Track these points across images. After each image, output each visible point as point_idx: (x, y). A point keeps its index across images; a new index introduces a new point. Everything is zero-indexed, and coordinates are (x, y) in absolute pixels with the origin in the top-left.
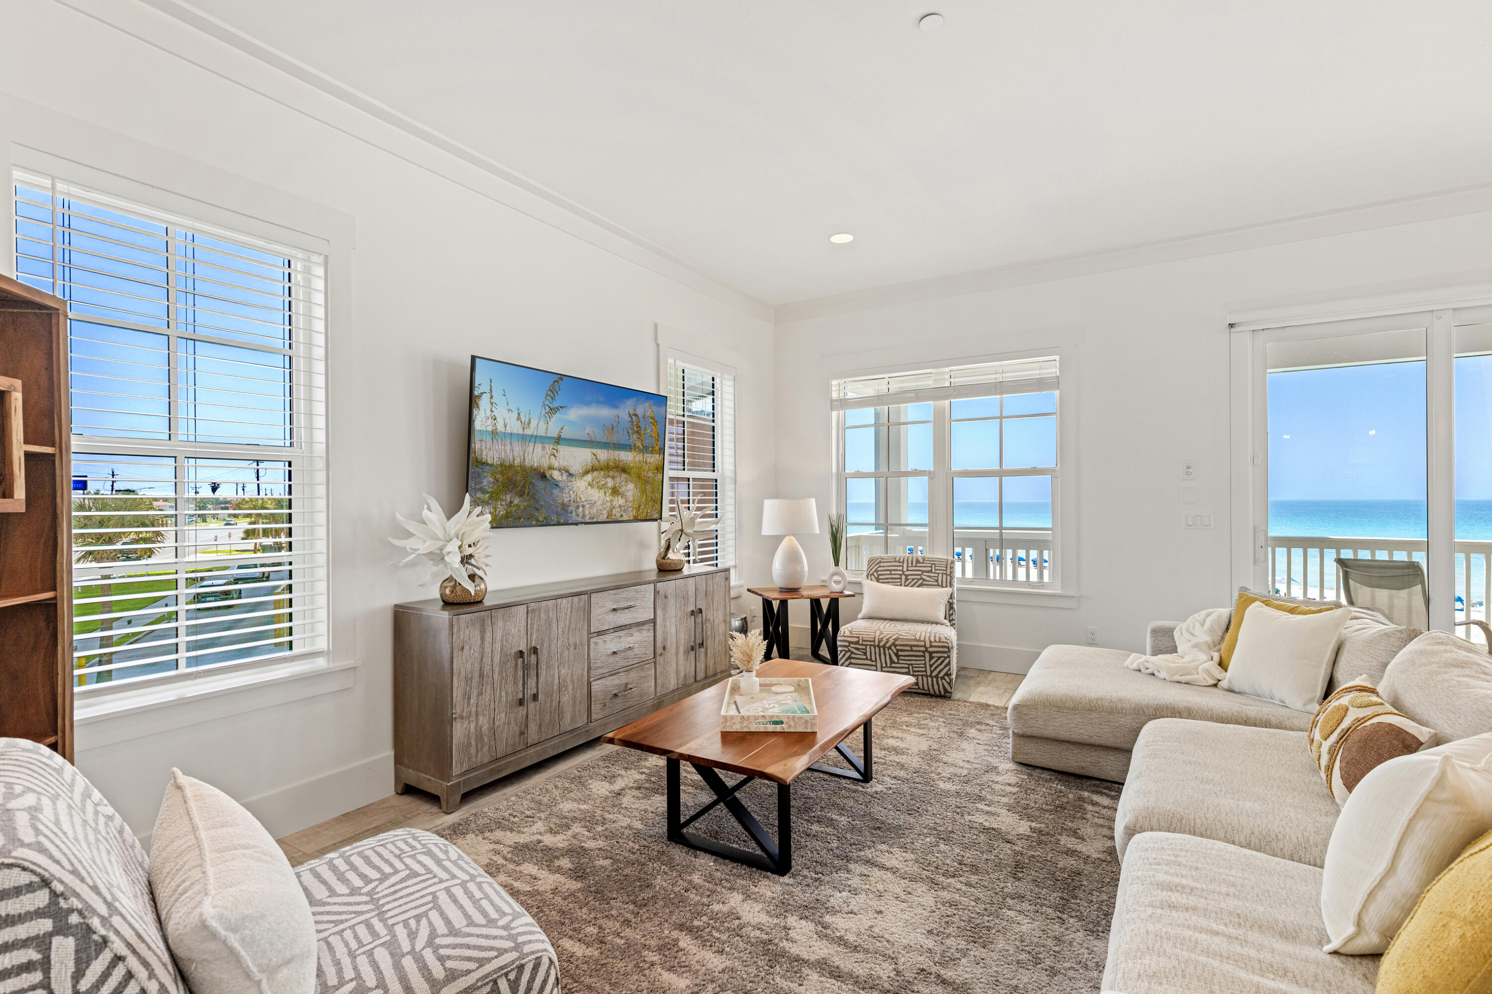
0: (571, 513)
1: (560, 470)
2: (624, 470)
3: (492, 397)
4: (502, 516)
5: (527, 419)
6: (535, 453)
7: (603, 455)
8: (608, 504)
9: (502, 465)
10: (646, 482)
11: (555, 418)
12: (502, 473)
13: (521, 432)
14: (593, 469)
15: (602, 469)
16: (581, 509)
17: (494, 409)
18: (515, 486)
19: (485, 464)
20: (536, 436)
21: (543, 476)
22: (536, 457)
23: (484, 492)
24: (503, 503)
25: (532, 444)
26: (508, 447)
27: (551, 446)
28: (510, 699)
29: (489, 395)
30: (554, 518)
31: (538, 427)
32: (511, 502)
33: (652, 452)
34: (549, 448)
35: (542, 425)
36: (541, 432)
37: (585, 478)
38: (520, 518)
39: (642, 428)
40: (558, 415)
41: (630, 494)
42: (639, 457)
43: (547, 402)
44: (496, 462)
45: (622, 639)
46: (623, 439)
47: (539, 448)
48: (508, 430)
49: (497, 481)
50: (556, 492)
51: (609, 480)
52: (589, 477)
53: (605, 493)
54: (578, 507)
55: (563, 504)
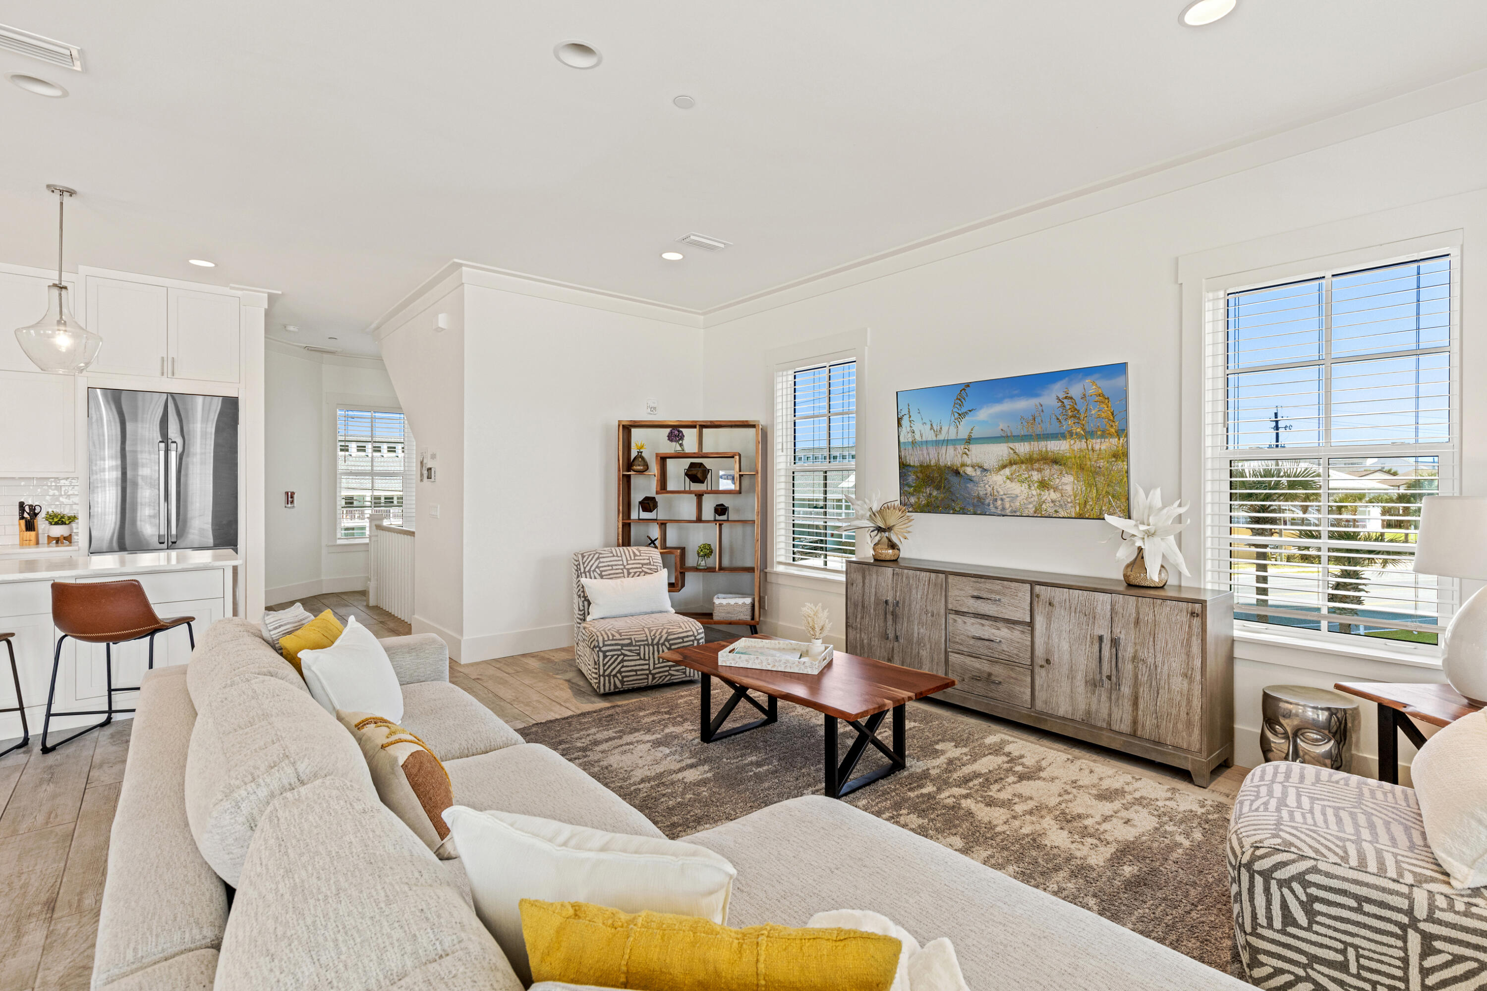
0: (989, 505)
1: (973, 466)
2: (1055, 461)
3: (910, 417)
4: (924, 506)
5: (939, 428)
6: (948, 454)
7: (1023, 448)
8: (1036, 499)
9: (921, 466)
10: (1096, 472)
11: (964, 421)
12: (921, 472)
13: (934, 439)
14: (1011, 463)
15: (1022, 462)
16: (999, 502)
17: (912, 425)
18: (933, 482)
19: (909, 466)
20: (948, 440)
21: (957, 473)
22: (950, 457)
23: (910, 486)
24: (924, 495)
25: (944, 448)
26: (925, 452)
27: (962, 447)
28: (881, 630)
29: (908, 416)
30: (971, 509)
31: (949, 431)
32: (930, 494)
33: (1103, 436)
34: (961, 448)
35: (953, 430)
36: (952, 436)
37: (1002, 472)
38: (938, 507)
39: (1082, 410)
40: (967, 418)
41: (1069, 489)
42: (1082, 444)
43: (955, 410)
44: (917, 464)
45: (986, 628)
46: (1053, 428)
47: (951, 450)
48: (924, 439)
49: (919, 478)
50: (970, 485)
51: (1035, 473)
52: (1007, 471)
53: (1030, 487)
54: (996, 500)
55: (979, 498)
